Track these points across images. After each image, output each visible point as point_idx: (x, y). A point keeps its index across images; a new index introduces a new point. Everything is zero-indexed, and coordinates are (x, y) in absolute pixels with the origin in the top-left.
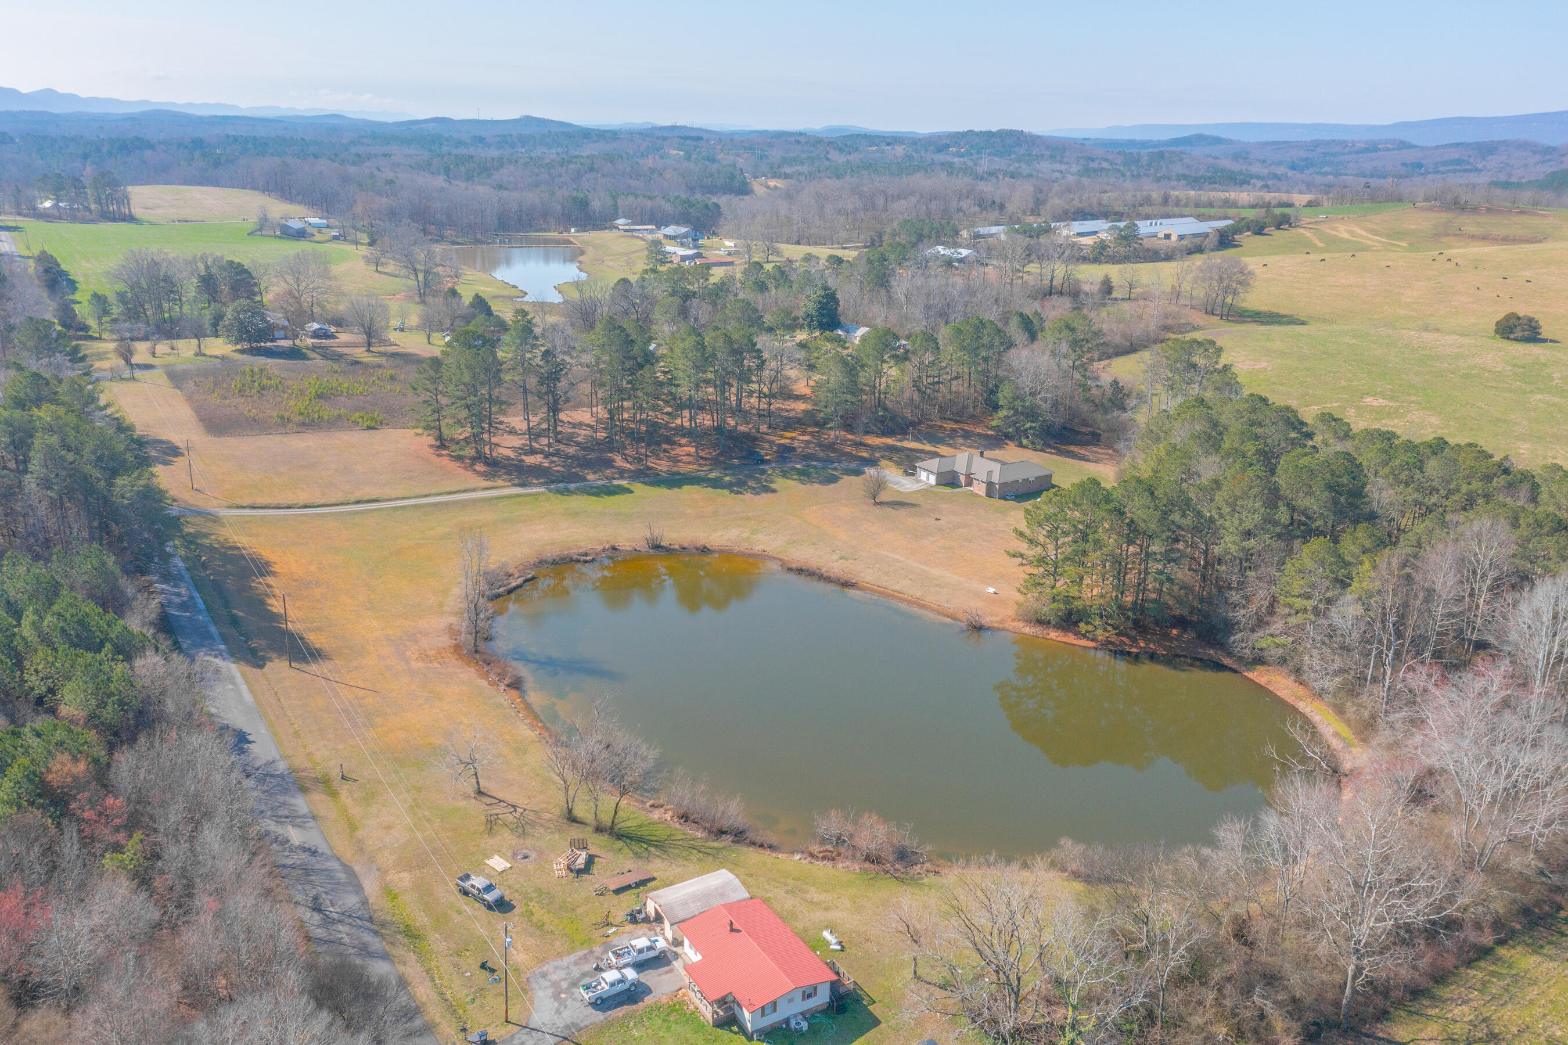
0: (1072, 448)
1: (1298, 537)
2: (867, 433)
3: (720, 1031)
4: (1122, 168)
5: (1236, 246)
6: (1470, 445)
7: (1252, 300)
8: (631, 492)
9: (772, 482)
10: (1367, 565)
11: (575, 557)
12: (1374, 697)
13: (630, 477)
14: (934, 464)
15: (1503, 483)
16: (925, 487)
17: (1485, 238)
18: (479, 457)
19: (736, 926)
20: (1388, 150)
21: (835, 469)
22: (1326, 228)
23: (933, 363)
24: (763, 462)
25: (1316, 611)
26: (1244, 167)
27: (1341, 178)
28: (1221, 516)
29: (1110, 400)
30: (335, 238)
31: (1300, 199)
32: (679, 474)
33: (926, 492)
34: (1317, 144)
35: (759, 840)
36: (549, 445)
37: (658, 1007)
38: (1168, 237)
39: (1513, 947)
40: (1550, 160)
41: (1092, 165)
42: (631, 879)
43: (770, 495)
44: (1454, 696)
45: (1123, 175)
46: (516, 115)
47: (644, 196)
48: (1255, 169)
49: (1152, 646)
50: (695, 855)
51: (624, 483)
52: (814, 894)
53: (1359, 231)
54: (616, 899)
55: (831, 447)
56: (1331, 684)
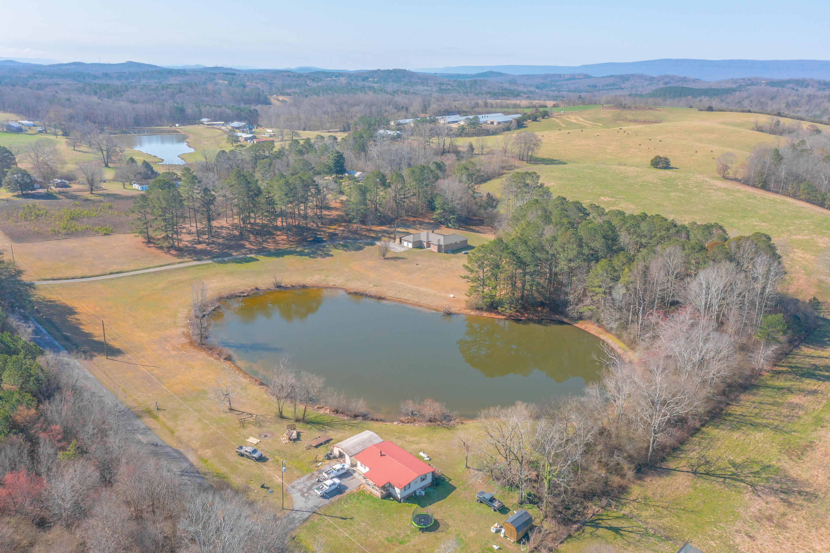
0: (472, 227)
1: (593, 260)
2: (372, 224)
3: (385, 501)
4: (457, 88)
5: (525, 127)
6: (657, 215)
7: (541, 153)
8: (258, 260)
9: (330, 251)
10: (627, 270)
11: (238, 294)
12: (635, 328)
13: (255, 253)
14: (410, 238)
15: (674, 231)
16: (407, 249)
17: (636, 121)
18: (172, 247)
19: (383, 453)
20: (580, 79)
21: (360, 243)
22: (564, 117)
23: (402, 188)
24: (323, 241)
25: (605, 293)
26: (516, 88)
27: (561, 93)
28: (558, 253)
29: (487, 203)
30: (40, 132)
31: (550, 103)
32: (281, 250)
33: (408, 251)
34: (547, 76)
35: (375, 418)
36: (208, 238)
37: (352, 494)
38: (492, 123)
39: (708, 427)
40: (653, 84)
41: (443, 87)
42: (322, 440)
43: (330, 258)
44: (671, 324)
45: (459, 92)
46: (123, 61)
47: (215, 106)
48: (520, 89)
49: (531, 316)
50: (347, 427)
51: (253, 256)
52: (408, 438)
53: (580, 119)
54: (316, 450)
55: (355, 232)
56: (614, 325)
